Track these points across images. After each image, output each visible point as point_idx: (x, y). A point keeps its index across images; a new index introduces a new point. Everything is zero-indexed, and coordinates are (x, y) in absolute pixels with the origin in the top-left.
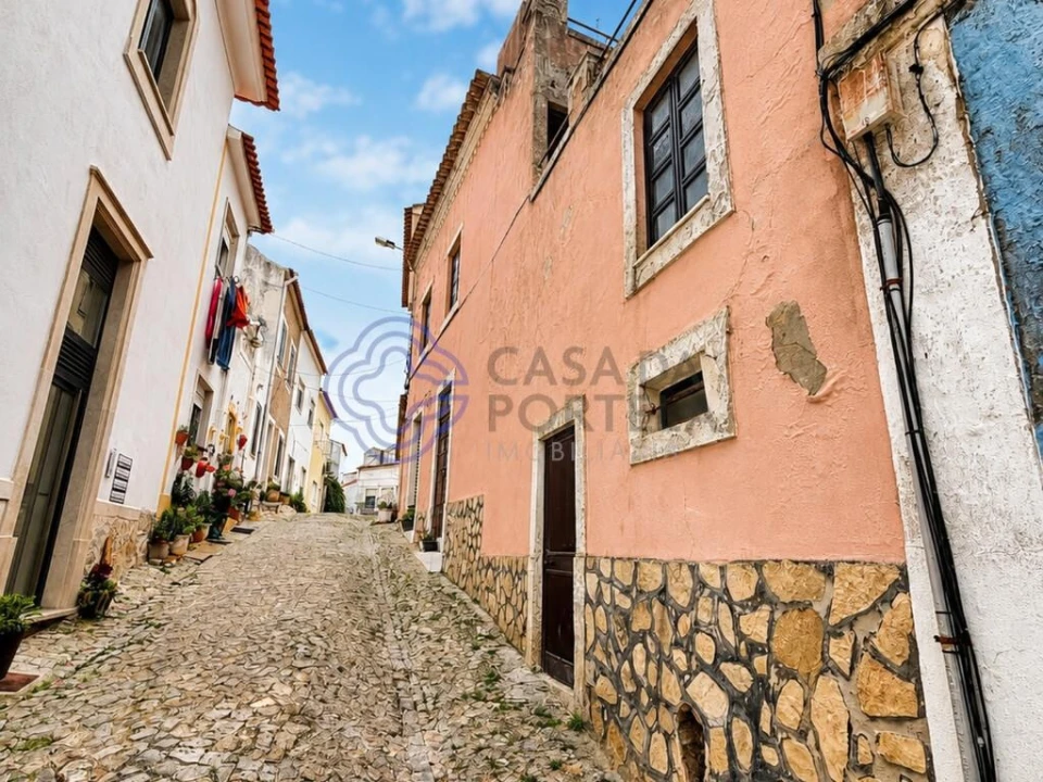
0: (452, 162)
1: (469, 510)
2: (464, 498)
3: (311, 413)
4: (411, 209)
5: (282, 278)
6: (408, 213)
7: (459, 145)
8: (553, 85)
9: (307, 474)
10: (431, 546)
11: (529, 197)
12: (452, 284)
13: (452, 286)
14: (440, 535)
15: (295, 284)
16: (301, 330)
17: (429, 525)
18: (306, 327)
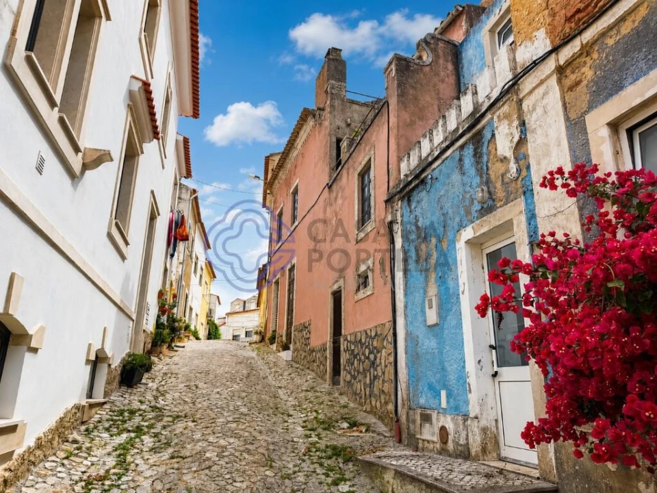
0: (293, 144)
1: (305, 327)
2: (302, 322)
3: (201, 276)
4: (269, 157)
5: (189, 196)
6: (267, 159)
7: (297, 137)
8: (339, 129)
9: (199, 317)
10: (286, 348)
11: (328, 184)
12: (294, 209)
13: (294, 211)
14: (290, 343)
15: (196, 198)
16: (196, 223)
17: (284, 339)
18: (200, 220)
